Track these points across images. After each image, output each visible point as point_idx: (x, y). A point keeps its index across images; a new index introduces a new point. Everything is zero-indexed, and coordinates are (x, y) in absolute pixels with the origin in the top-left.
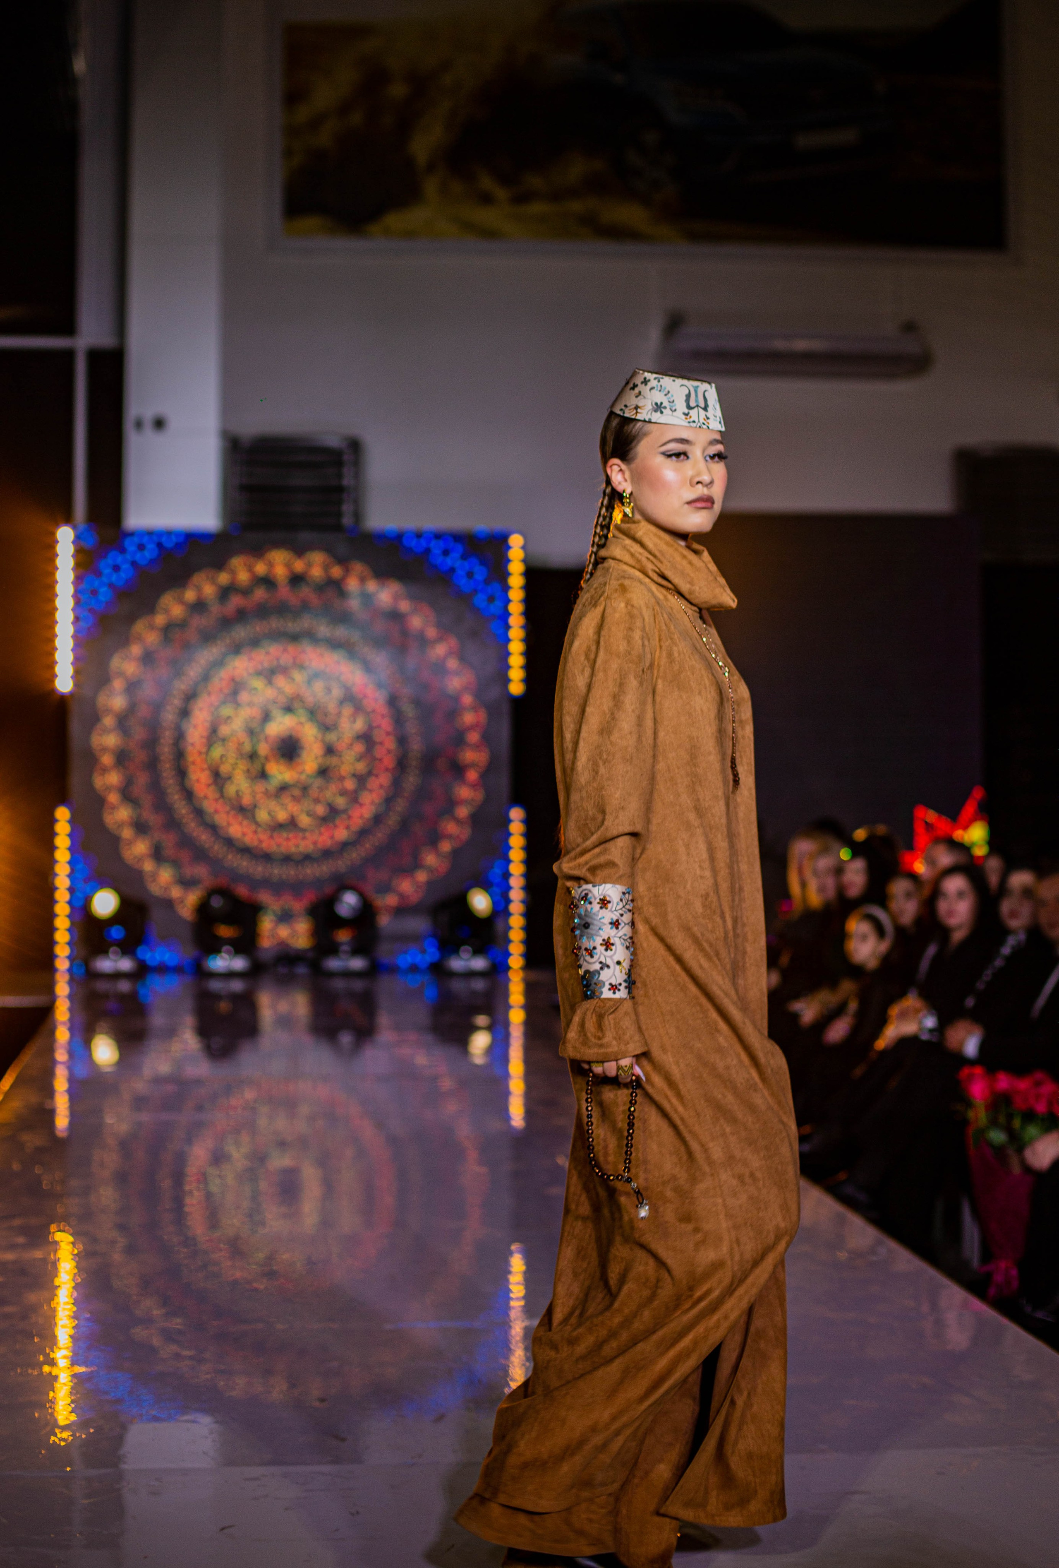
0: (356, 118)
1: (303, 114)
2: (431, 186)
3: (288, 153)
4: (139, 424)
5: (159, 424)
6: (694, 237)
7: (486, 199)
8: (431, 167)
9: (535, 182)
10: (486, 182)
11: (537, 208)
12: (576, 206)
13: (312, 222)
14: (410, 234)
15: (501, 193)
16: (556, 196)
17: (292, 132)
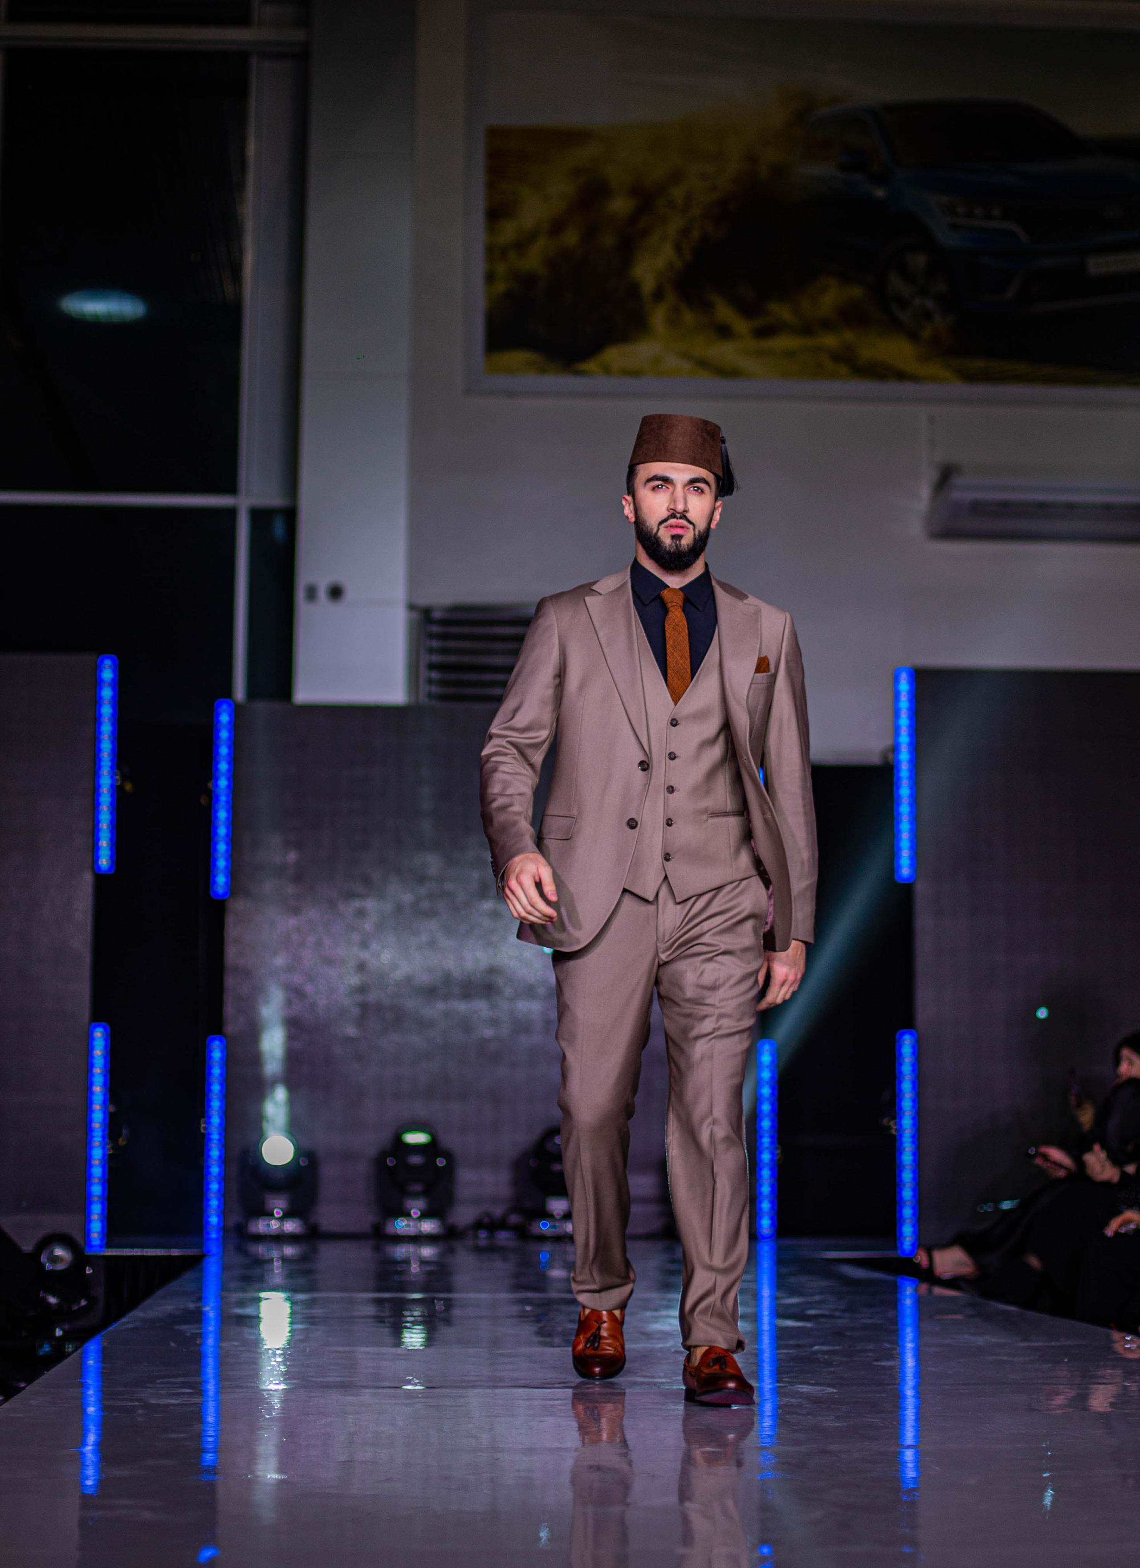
0: (571, 238)
1: (509, 231)
2: (658, 317)
3: (490, 277)
4: (311, 593)
5: (336, 592)
6: (969, 377)
7: (724, 332)
8: (658, 295)
9: (782, 311)
10: (724, 312)
11: (783, 342)
12: (830, 341)
13: (519, 357)
14: (635, 373)
15: (741, 325)
16: (806, 330)
17: (494, 253)
